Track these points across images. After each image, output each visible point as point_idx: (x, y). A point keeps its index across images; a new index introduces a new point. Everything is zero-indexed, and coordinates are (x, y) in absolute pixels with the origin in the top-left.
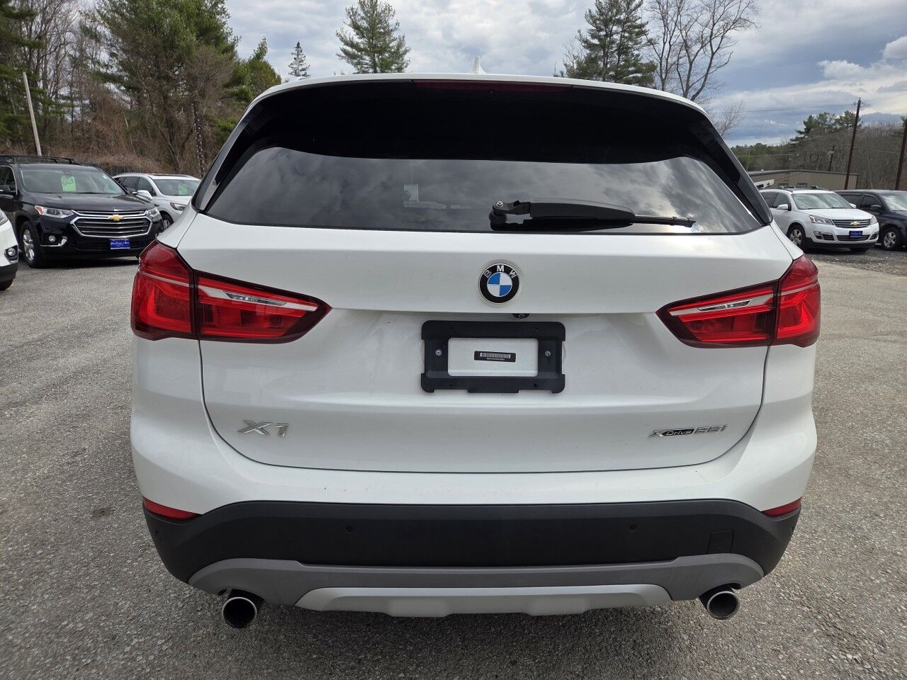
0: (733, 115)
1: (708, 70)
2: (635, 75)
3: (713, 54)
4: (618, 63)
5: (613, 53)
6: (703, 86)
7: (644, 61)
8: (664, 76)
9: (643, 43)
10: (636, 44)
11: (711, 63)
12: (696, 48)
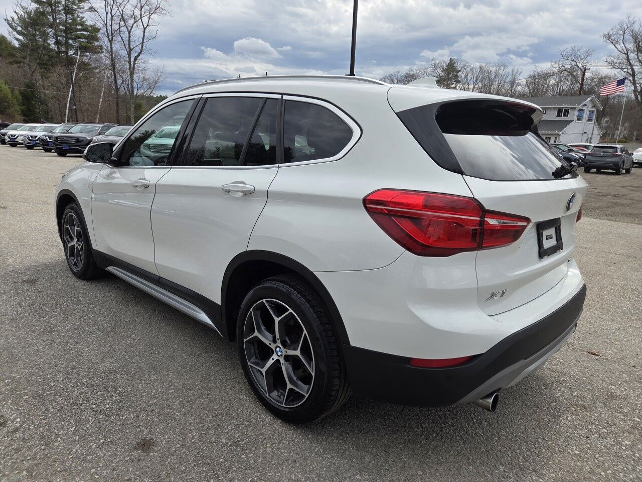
0: (159, 74)
1: (143, 40)
2: (83, 32)
3: (145, 29)
4: (66, 20)
5: (60, 11)
6: (141, 51)
7: (89, 23)
8: (110, 38)
9: (85, 9)
10: (79, 8)
11: (144, 36)
12: (131, 22)
